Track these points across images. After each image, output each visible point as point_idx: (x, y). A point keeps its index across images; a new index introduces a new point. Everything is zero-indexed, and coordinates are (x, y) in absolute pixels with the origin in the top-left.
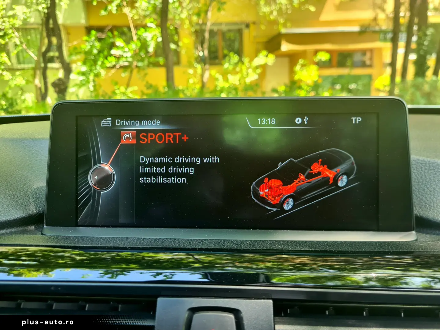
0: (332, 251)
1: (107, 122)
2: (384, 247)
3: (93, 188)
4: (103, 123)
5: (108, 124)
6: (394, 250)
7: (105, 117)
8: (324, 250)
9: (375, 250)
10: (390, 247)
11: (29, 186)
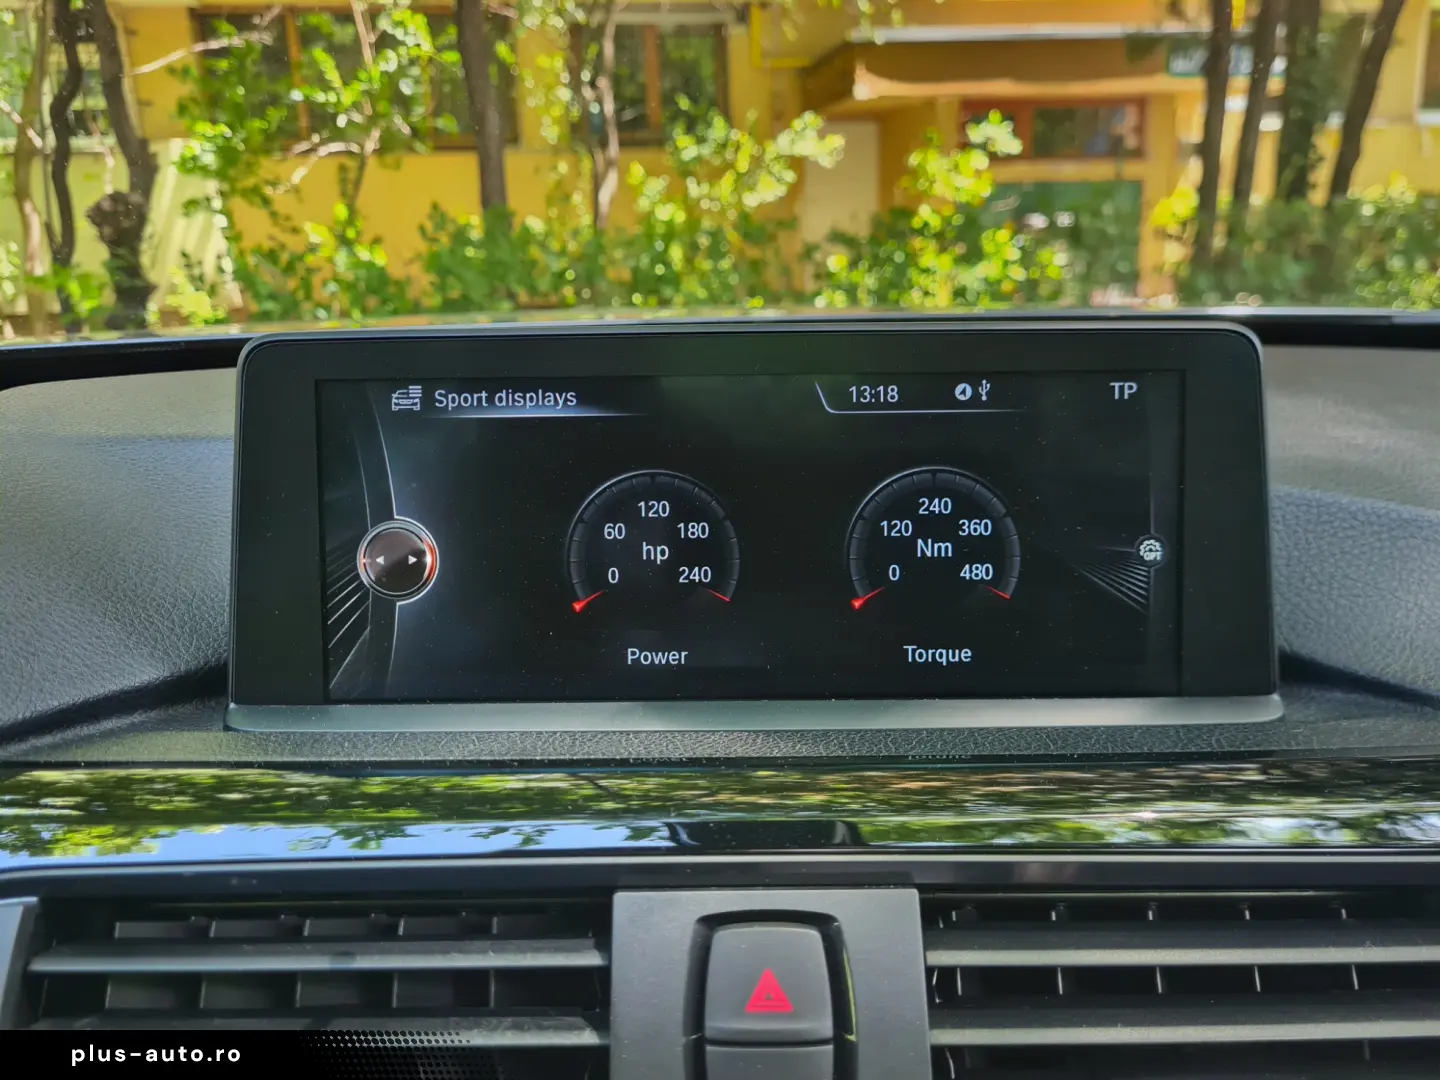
0: (1066, 755)
1: (407, 399)
2: (1199, 742)
3: (371, 590)
4: (396, 401)
5: (413, 404)
6: (1227, 749)
7: (403, 383)
8: (1042, 752)
9: (1177, 750)
10: (1214, 739)
11: (168, 586)
